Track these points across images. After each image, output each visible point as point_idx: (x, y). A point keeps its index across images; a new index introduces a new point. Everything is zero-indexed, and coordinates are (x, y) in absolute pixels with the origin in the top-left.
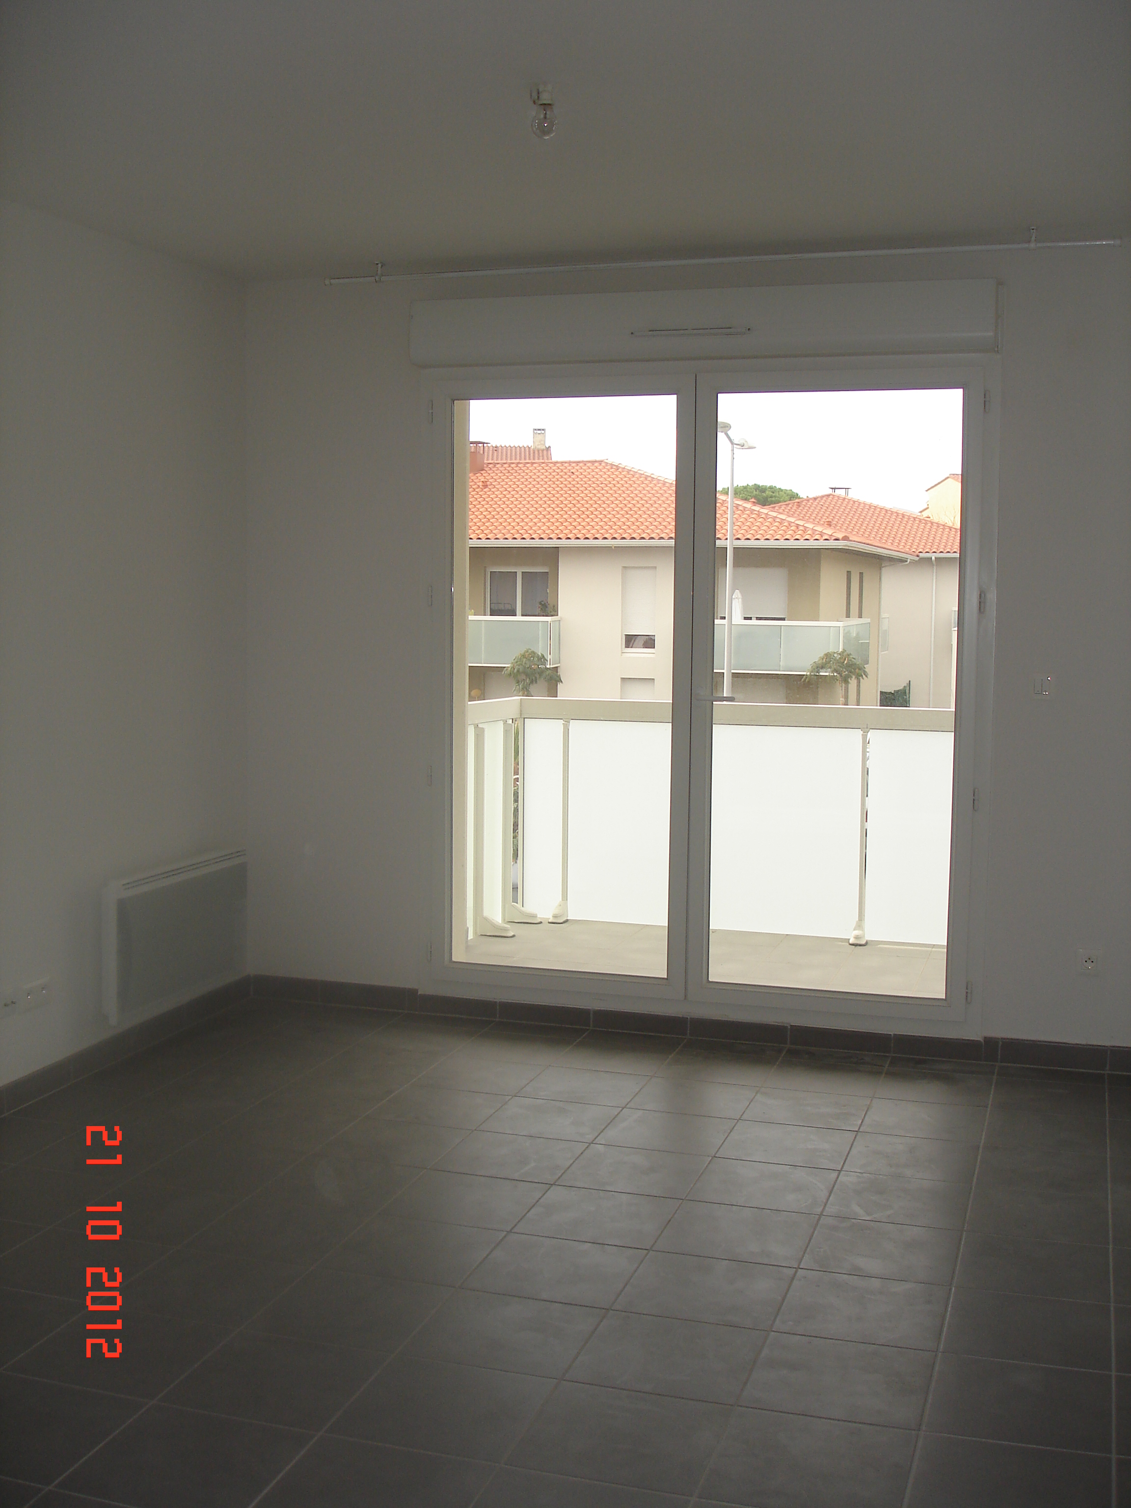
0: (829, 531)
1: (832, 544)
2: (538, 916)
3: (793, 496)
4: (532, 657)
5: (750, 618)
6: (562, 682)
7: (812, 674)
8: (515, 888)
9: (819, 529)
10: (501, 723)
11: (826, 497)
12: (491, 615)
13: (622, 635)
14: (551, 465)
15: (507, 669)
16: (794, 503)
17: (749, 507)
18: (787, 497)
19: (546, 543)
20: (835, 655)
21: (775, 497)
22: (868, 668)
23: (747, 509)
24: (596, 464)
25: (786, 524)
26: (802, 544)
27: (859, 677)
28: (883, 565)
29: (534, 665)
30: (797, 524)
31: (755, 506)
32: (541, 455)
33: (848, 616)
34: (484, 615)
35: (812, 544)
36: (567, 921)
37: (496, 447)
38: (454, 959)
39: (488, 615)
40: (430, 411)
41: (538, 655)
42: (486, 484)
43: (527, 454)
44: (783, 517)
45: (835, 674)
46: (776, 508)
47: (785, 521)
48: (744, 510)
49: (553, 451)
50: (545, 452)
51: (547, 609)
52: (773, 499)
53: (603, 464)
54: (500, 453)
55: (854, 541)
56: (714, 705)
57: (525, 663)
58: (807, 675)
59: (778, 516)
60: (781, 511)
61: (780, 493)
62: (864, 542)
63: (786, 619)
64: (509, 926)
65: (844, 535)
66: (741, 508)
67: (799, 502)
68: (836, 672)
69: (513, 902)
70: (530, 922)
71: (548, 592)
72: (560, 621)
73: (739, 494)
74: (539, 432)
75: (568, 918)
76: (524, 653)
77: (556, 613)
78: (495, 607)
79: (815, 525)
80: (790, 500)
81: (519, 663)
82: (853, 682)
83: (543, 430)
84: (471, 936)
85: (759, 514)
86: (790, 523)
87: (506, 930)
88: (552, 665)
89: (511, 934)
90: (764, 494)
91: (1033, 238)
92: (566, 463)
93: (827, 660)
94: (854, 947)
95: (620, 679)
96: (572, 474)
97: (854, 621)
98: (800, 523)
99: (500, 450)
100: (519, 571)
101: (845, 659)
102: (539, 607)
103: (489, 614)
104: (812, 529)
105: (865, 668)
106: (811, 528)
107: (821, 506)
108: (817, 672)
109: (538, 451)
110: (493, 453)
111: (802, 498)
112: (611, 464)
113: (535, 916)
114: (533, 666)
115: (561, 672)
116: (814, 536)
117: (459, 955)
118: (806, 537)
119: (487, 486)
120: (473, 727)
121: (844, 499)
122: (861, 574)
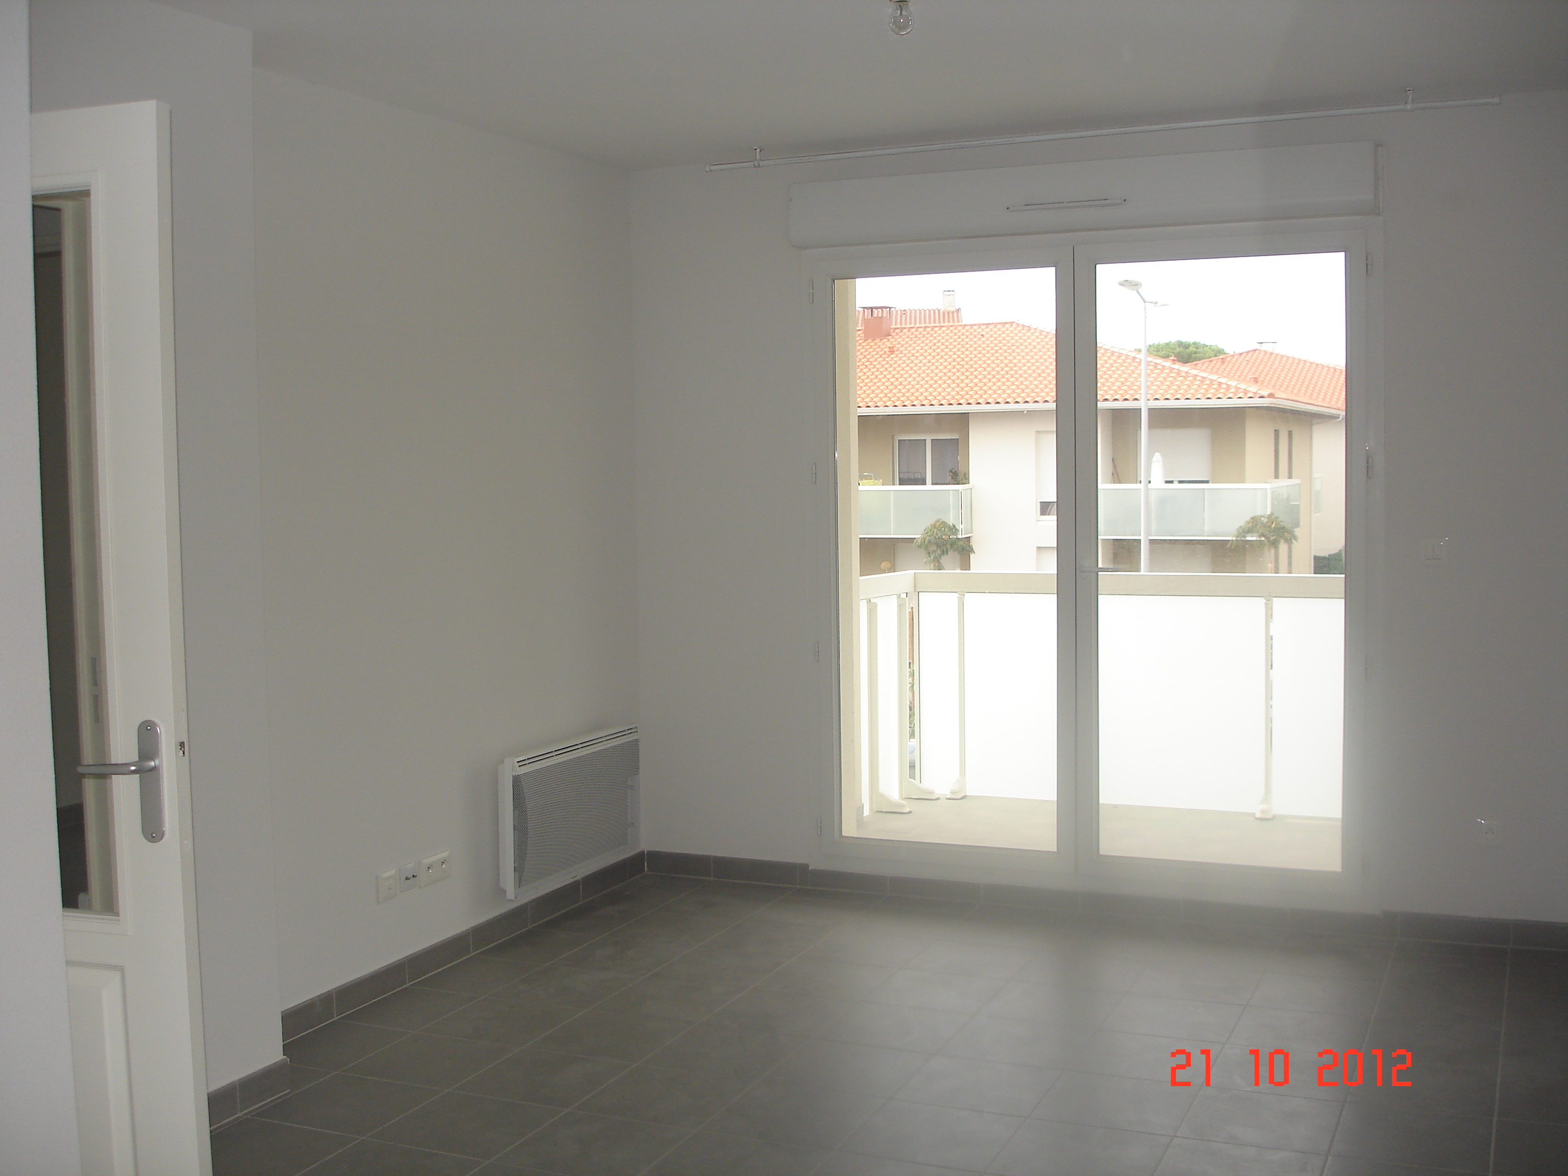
0: (1253, 388)
1: (1257, 402)
2: (936, 792)
3: (1219, 352)
4: (942, 527)
5: (1171, 482)
6: (974, 552)
7: (1238, 539)
8: (912, 766)
9: (1243, 386)
10: (895, 597)
11: (1252, 352)
12: (900, 485)
13: (1037, 502)
14: (960, 328)
15: (917, 541)
16: (1219, 359)
17: (1168, 366)
18: (1212, 353)
19: (955, 409)
20: (1262, 519)
21: (1199, 353)
22: (1297, 531)
23: (1166, 368)
24: (1007, 326)
25: (1207, 382)
26: (1224, 403)
27: (1289, 542)
28: (1314, 423)
29: (945, 535)
30: (1220, 382)
31: (1175, 364)
32: (951, 317)
33: (1277, 476)
34: (893, 485)
35: (1235, 402)
36: (965, 797)
37: (904, 311)
38: (844, 834)
39: (896, 485)
40: (811, 291)
41: (950, 525)
42: (892, 350)
43: (937, 317)
44: (1204, 374)
45: (1263, 539)
46: (1199, 365)
47: (1206, 379)
48: (1163, 368)
49: (963, 313)
50: (955, 314)
51: (958, 477)
52: (1197, 355)
53: (1014, 325)
54: (908, 316)
55: (1281, 398)
56: (1099, 576)
57: (937, 534)
58: (1233, 540)
59: (1199, 374)
60: (1204, 368)
61: (1205, 348)
62: (1291, 398)
63: (1210, 482)
64: (905, 802)
65: (1269, 392)
66: (1159, 367)
67: (1222, 359)
68: (1264, 536)
69: (910, 778)
70: (926, 799)
71: (959, 459)
72: (971, 489)
73: (1161, 351)
74: (949, 293)
75: (967, 794)
76: (935, 524)
77: (967, 481)
78: (906, 476)
79: (1239, 382)
80: (1215, 356)
81: (930, 533)
82: (1283, 547)
83: (953, 291)
84: (866, 812)
85: (1179, 373)
86: (1212, 381)
87: (903, 806)
88: (964, 534)
89: (908, 810)
90: (1188, 351)
91: (1410, 99)
92: (975, 325)
93: (1254, 524)
94: (1259, 821)
95: (1035, 549)
96: (981, 336)
97: (1283, 482)
98: (1223, 380)
99: (908, 314)
100: (929, 439)
101: (1273, 523)
102: (950, 475)
103: (898, 483)
104: (1236, 387)
105: (1294, 531)
106: (1235, 385)
107: (1247, 362)
108: (1243, 537)
109: (948, 313)
110: (901, 316)
111: (1227, 354)
112: (1023, 325)
113: (932, 793)
114: (944, 537)
115: (974, 543)
116: (1237, 393)
117: (849, 829)
118: (1229, 396)
119: (894, 351)
120: (866, 602)
121: (1271, 354)
122: (1290, 433)
